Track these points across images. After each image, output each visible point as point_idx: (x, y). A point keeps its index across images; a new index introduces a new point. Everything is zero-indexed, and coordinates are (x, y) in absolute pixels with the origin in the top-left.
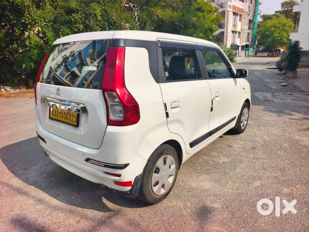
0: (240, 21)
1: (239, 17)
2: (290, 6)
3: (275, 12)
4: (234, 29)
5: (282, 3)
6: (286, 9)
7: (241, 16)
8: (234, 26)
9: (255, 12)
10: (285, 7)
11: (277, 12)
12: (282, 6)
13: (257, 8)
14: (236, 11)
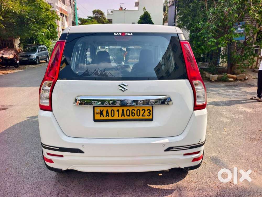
0: (66, 21)
1: (65, 17)
2: (99, 14)
3: (88, 17)
4: (63, 27)
5: (93, 11)
6: (96, 16)
7: (66, 17)
8: (63, 25)
9: (75, 15)
10: (95, 14)
11: (89, 17)
12: (93, 13)
13: (75, 12)
14: (62, 12)
